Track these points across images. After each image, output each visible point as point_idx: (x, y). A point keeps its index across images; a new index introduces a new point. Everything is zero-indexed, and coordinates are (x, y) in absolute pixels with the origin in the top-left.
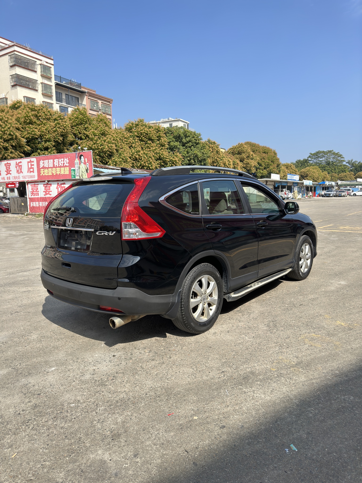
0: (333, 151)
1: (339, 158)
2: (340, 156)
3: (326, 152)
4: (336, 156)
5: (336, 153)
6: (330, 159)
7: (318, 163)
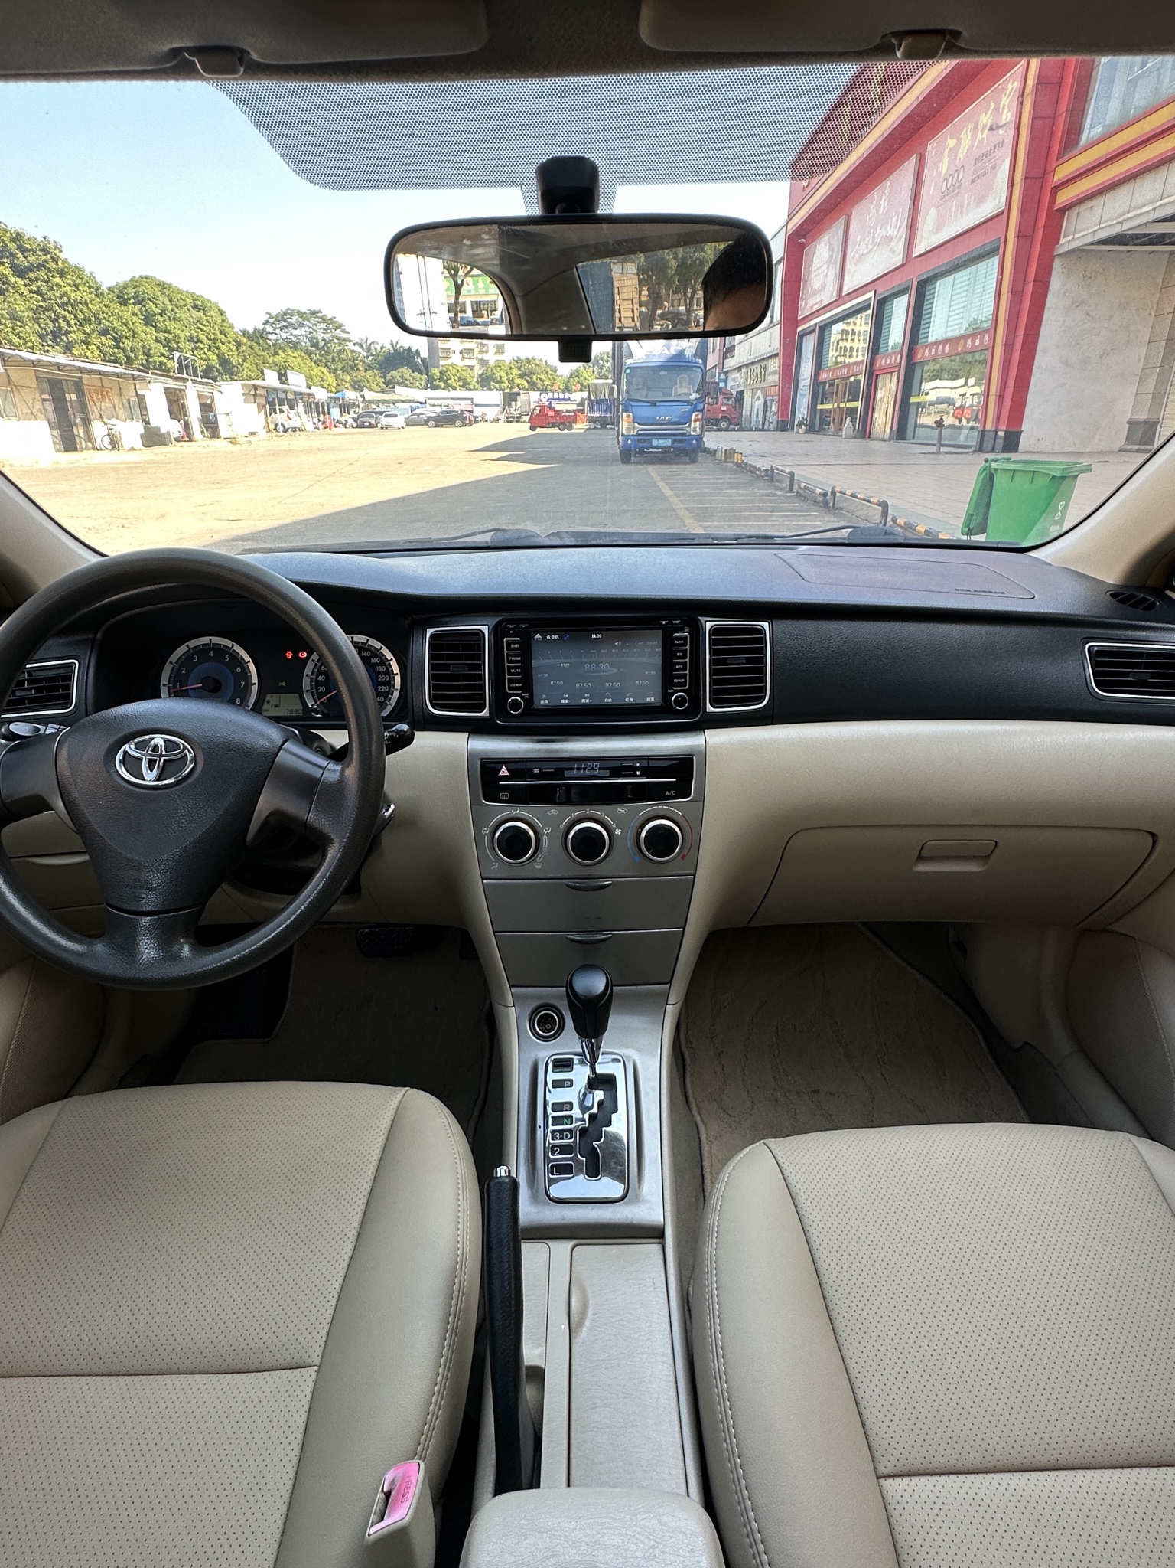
0: (321, 312)
1: (338, 331)
2: (339, 327)
3: (305, 313)
4: (331, 326)
5: (329, 317)
6: (317, 332)
7: (290, 342)
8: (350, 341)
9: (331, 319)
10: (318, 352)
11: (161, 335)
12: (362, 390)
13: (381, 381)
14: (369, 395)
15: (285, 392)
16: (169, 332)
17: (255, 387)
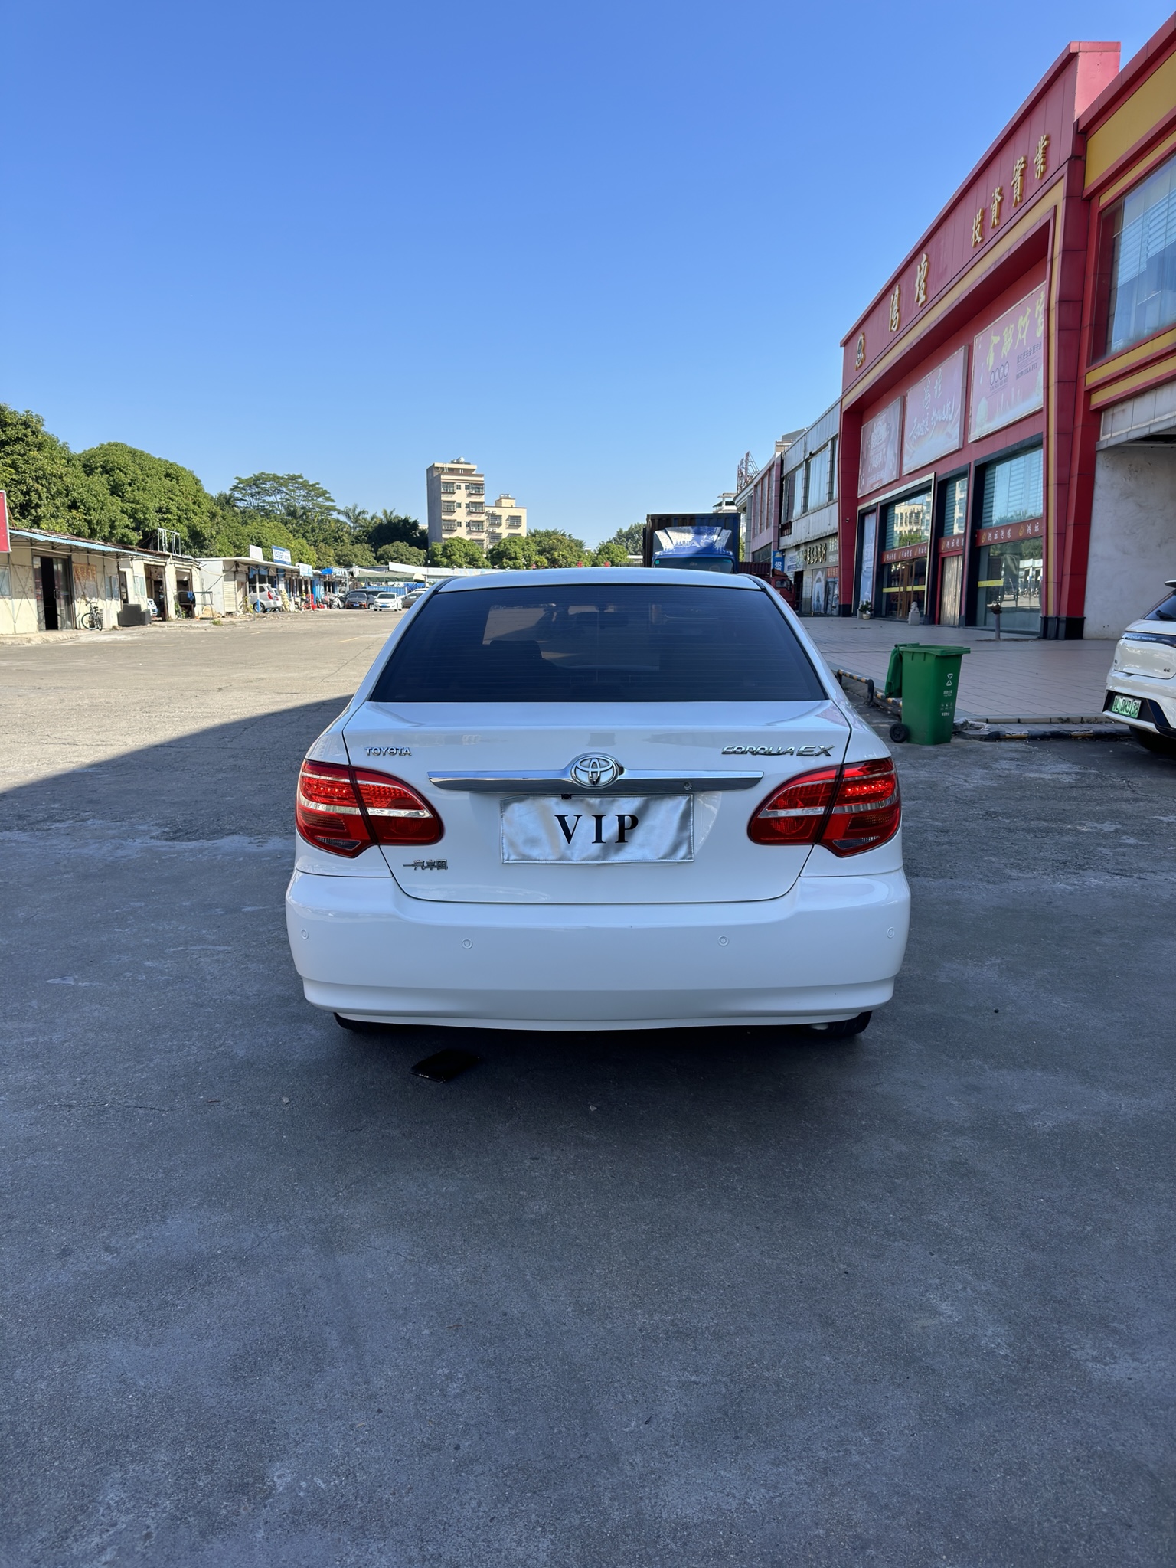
0: (302, 478)
1: (320, 499)
2: (323, 494)
3: (282, 478)
4: (312, 493)
5: (311, 483)
6: (295, 499)
7: (262, 510)
8: (335, 510)
9: (314, 485)
10: (295, 521)
11: (128, 506)
12: (351, 566)
13: (371, 555)
14: (357, 571)
15: (267, 568)
16: (137, 502)
17: (237, 564)
